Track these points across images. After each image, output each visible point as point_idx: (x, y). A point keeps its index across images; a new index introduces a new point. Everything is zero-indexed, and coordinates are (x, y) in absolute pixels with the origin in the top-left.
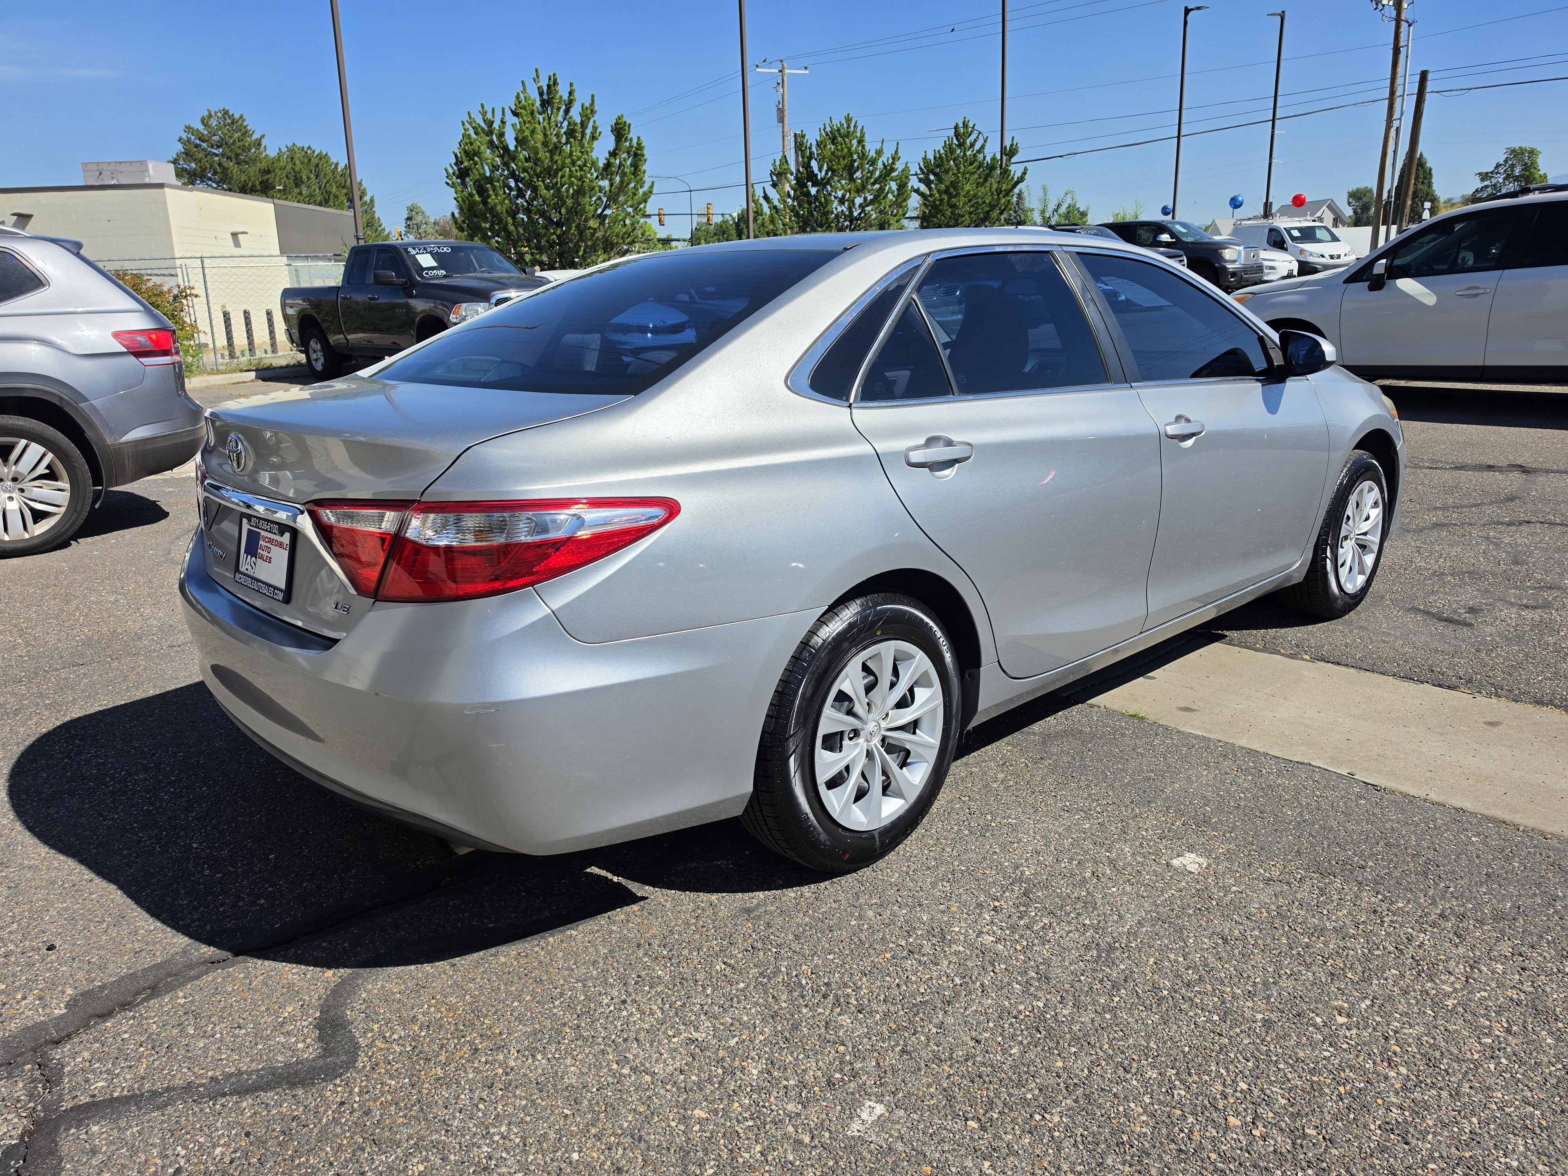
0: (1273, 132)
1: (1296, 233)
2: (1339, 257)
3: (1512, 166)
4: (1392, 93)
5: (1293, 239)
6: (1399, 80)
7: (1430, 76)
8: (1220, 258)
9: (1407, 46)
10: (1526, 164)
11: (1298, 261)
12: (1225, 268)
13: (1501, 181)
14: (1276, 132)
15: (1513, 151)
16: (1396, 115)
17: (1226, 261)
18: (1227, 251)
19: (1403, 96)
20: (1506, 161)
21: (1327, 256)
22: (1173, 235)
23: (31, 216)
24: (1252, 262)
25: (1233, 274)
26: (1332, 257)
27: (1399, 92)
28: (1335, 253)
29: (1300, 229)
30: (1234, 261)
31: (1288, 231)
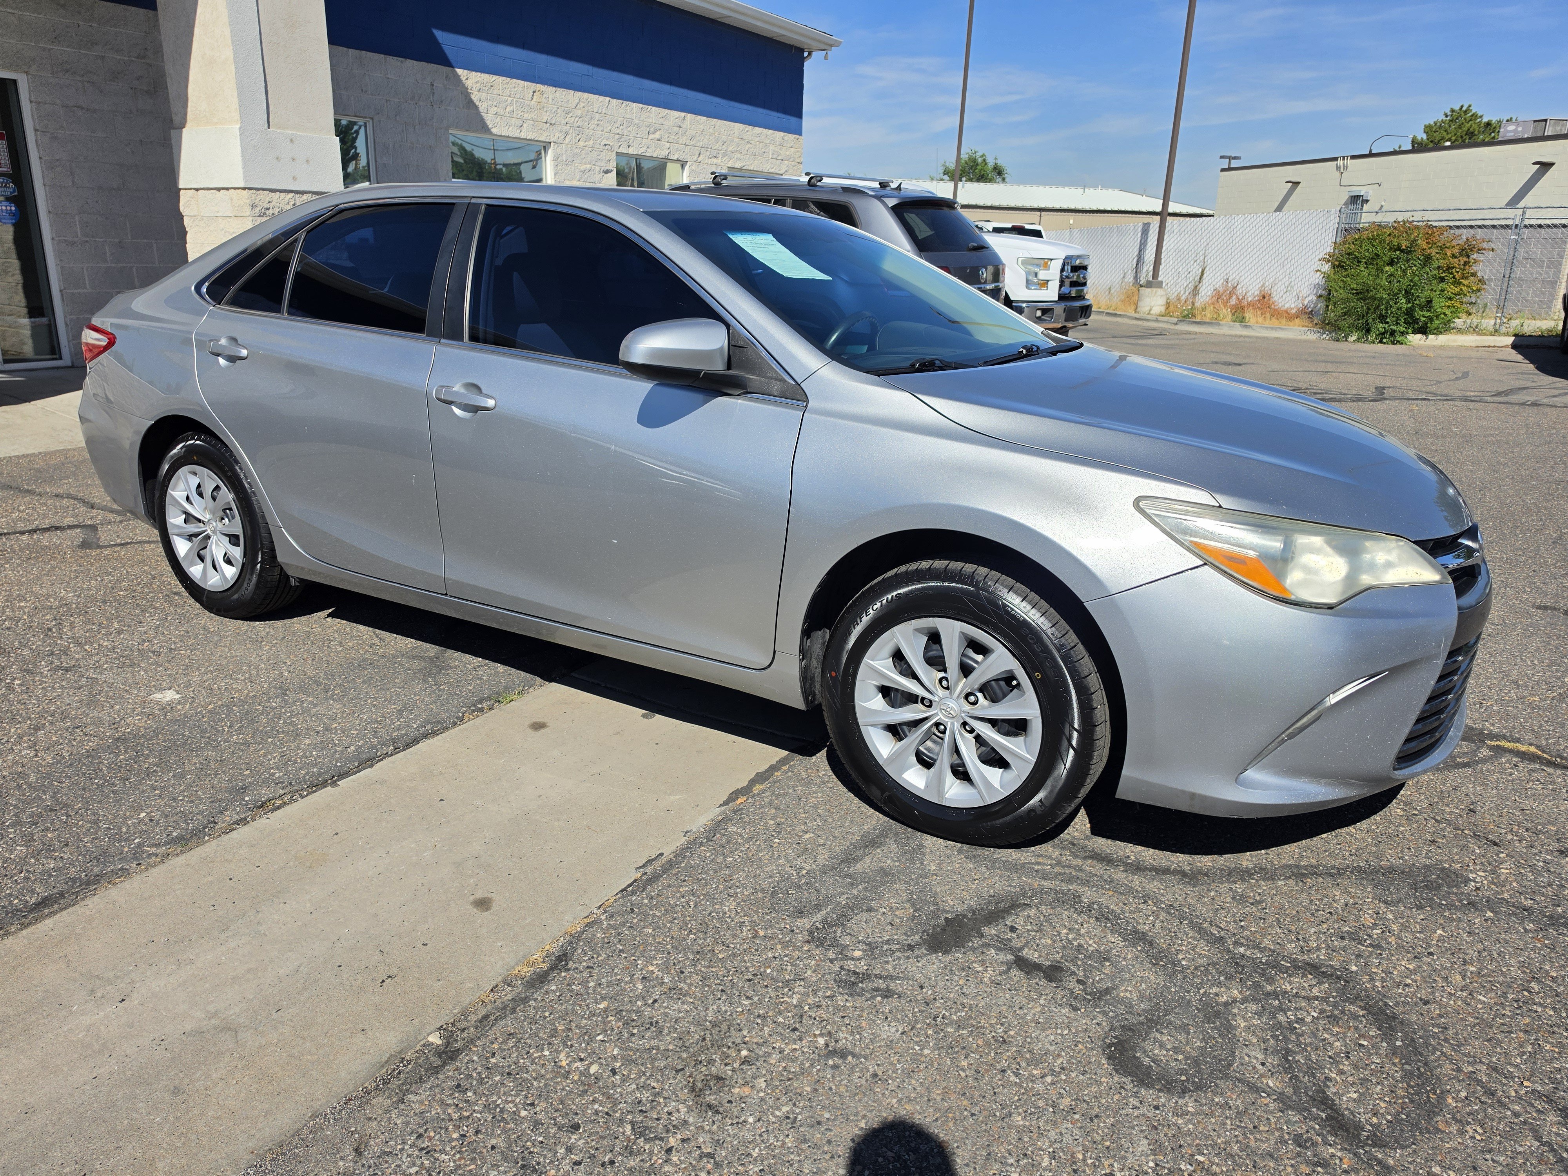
23: (1552, 164)
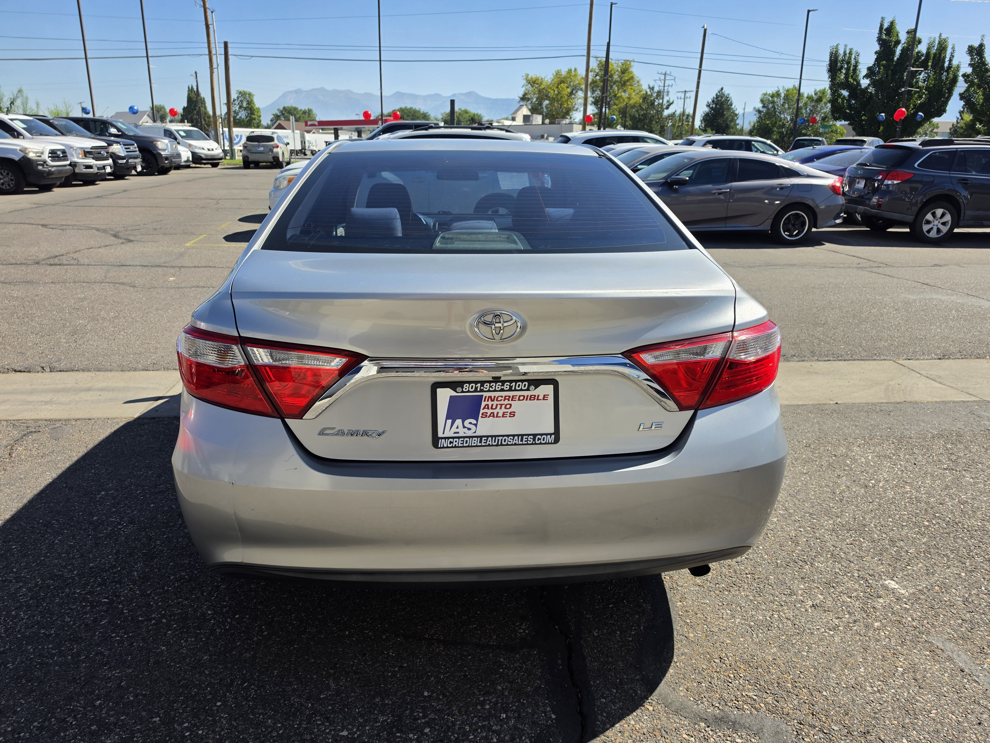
0: (148, 66)
1: (183, 134)
2: (213, 150)
3: (242, 101)
4: (210, 52)
5: (182, 137)
6: (213, 45)
7: (229, 45)
8: (156, 148)
9: (213, 24)
10: (248, 101)
11: (191, 152)
12: (161, 155)
13: (238, 109)
14: (151, 66)
15: (240, 93)
16: (215, 66)
17: (160, 150)
18: (159, 143)
19: (216, 54)
20: (238, 98)
21: (205, 148)
22: (119, 130)
24: (174, 152)
25: (167, 159)
26: (209, 150)
27: (213, 52)
28: (210, 148)
29: (185, 131)
30: (164, 150)
31: (178, 131)
